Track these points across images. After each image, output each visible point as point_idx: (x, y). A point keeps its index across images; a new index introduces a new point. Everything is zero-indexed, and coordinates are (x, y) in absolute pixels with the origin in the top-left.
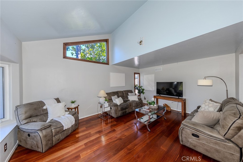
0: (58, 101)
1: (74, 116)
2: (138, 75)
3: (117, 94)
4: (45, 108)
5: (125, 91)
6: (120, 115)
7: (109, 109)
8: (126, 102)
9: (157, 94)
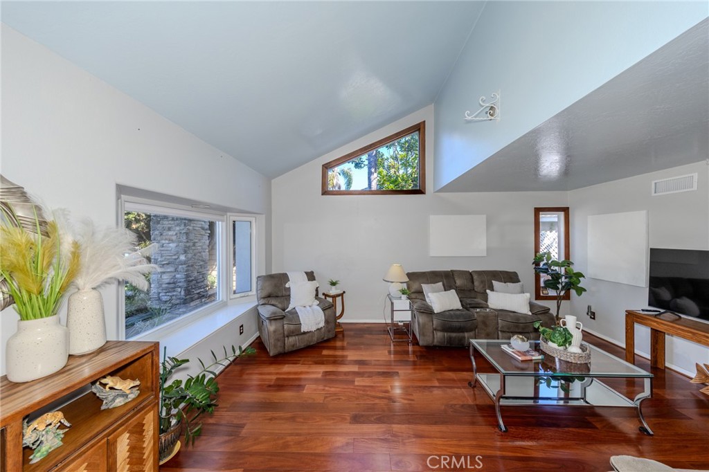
0: (311, 276)
1: (327, 312)
2: (562, 214)
3: (447, 279)
4: (287, 286)
5: (480, 273)
6: (437, 342)
7: (407, 317)
8: (468, 310)
9: (650, 305)
